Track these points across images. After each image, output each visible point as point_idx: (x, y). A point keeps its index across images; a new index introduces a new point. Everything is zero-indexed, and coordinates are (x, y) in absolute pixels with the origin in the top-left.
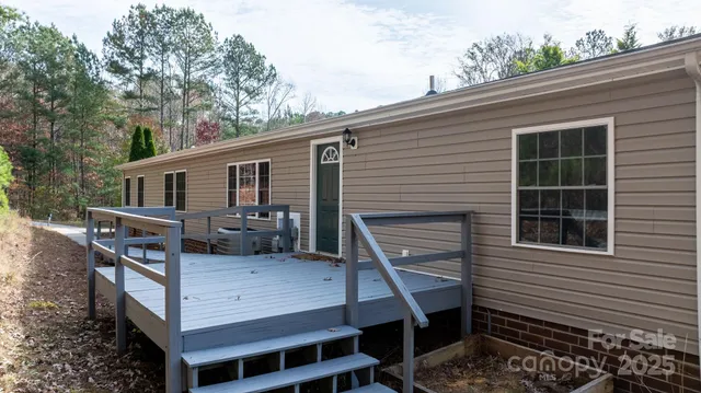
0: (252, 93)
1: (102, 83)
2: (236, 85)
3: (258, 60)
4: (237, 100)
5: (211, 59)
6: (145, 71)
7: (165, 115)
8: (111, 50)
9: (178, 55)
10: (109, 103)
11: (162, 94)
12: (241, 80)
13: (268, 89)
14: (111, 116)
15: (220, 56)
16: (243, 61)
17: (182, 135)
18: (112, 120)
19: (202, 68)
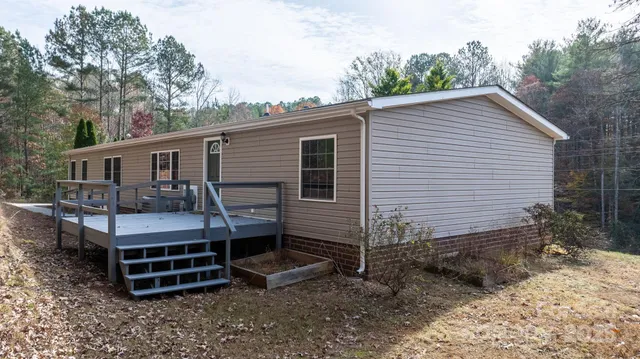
0: (183, 87)
1: (44, 76)
2: (168, 80)
3: (187, 58)
4: (169, 93)
5: (146, 57)
6: (85, 66)
7: (104, 105)
8: (52, 46)
9: (116, 53)
10: (51, 94)
11: (101, 87)
12: (173, 75)
13: (196, 84)
14: (53, 106)
15: (154, 54)
16: (174, 58)
17: (119, 123)
18: (54, 109)
19: (138, 64)
